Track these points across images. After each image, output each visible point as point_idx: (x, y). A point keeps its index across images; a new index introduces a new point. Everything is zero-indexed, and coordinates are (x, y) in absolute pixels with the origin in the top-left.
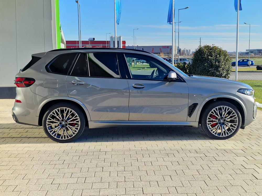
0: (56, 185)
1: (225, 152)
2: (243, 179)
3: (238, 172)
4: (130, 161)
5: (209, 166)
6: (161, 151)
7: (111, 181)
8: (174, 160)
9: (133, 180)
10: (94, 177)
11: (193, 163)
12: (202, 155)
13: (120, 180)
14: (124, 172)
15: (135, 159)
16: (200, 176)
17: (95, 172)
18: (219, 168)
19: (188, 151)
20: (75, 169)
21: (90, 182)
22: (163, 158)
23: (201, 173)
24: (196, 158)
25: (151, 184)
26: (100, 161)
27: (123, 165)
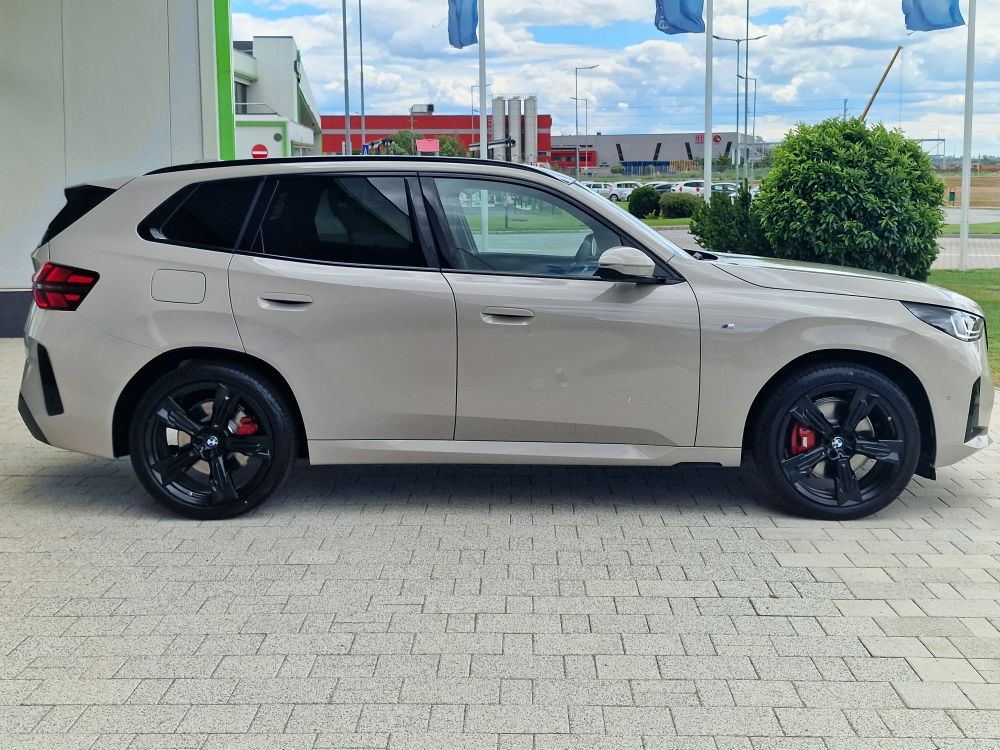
0: (34, 712)
1: (808, 576)
2: (847, 705)
3: (834, 671)
4: (390, 610)
5: (717, 638)
6: (538, 569)
7: (270, 701)
8: (580, 608)
9: (367, 697)
10: (212, 677)
11: (652, 625)
12: (704, 589)
13: (313, 697)
14: (347, 661)
15: (413, 599)
16: (659, 687)
17: (224, 657)
18: (756, 653)
19: (651, 571)
20: (149, 638)
21: (182, 700)
22: (536, 599)
23: (668, 673)
24: (674, 602)
25: (438, 716)
26: (266, 609)
27: (357, 628)
